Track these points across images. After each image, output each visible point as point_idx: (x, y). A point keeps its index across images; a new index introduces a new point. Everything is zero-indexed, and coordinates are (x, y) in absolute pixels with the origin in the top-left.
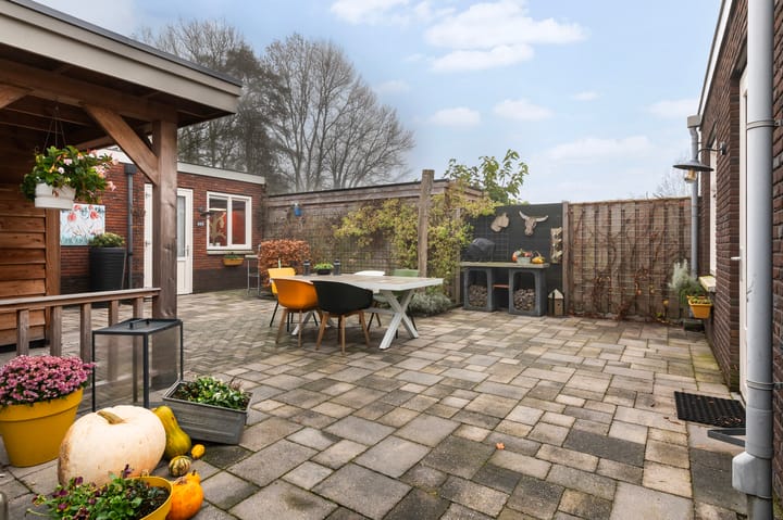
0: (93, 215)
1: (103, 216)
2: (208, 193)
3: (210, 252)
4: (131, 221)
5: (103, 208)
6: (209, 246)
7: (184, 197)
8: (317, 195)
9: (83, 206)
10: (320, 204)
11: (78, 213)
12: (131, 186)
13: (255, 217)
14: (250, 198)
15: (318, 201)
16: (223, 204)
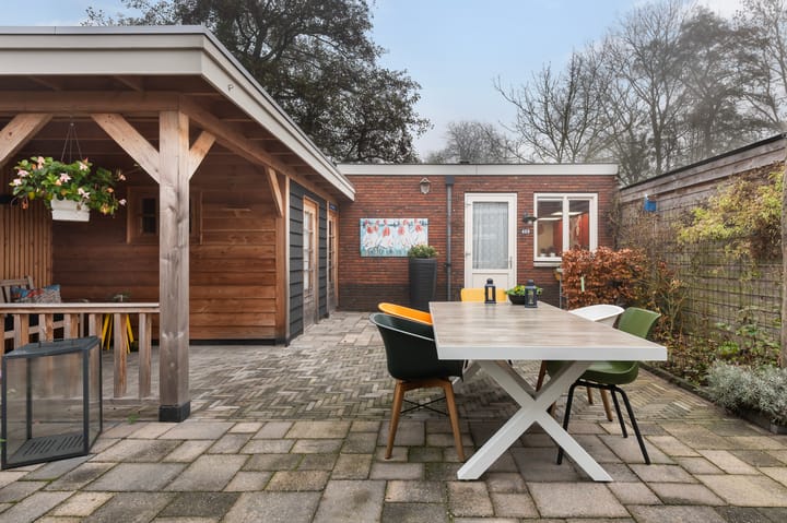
0: (418, 229)
1: (426, 228)
2: (536, 195)
3: (536, 265)
4: (449, 231)
5: (426, 220)
6: (536, 258)
7: (507, 203)
8: (673, 177)
9: (410, 220)
10: (679, 190)
11: (406, 227)
12: (449, 197)
13: (603, 219)
14: (595, 195)
15: (676, 185)
16: (557, 206)
